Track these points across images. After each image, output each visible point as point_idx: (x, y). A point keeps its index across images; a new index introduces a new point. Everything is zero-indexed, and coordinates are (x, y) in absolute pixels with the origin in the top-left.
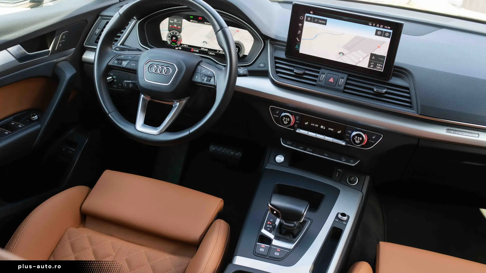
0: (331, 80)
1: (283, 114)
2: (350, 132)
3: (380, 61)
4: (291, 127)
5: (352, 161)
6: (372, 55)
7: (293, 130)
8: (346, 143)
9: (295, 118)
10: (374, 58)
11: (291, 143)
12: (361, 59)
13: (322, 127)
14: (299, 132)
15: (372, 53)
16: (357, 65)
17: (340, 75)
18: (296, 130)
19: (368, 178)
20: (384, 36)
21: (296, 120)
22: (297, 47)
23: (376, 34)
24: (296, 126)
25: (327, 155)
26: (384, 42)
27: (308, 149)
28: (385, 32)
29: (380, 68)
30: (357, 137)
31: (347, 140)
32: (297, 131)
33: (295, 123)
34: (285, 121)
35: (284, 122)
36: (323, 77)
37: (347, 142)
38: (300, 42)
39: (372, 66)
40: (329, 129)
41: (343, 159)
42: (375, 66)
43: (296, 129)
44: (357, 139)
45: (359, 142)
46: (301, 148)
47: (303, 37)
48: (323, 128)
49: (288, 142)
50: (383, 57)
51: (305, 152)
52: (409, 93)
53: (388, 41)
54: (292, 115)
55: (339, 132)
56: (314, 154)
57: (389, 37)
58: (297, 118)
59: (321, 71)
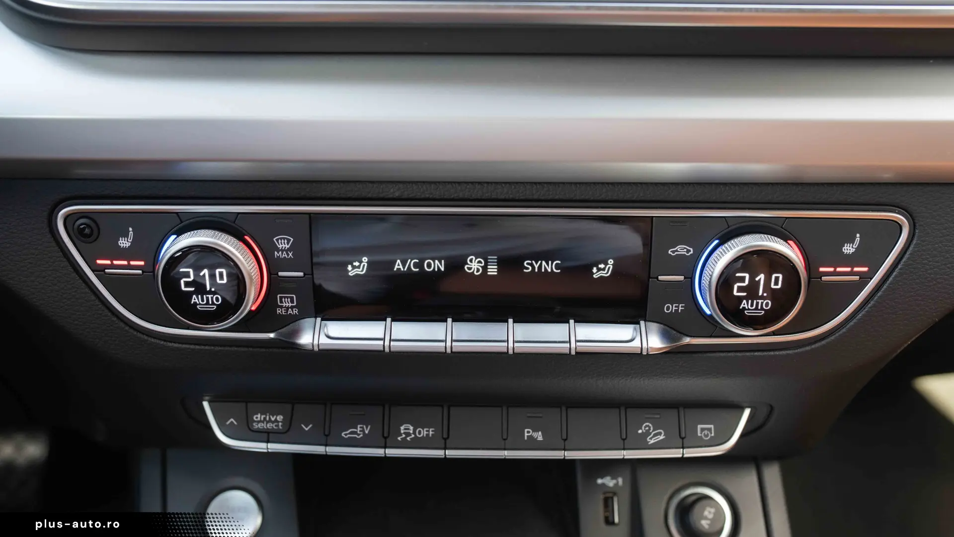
1: (174, 245)
2: (681, 250)
4: (250, 323)
5: (705, 429)
7: (272, 335)
8: (666, 335)
9: (268, 251)
11: (280, 418)
13: (474, 265)
14: (324, 340)
18: (296, 333)
19: (773, 474)
21: (274, 266)
24: (287, 304)
25: (539, 436)
30: (747, 276)
31: (671, 308)
32: (306, 339)
33: (275, 286)
34: (196, 292)
35: (194, 299)
40: (529, 266)
41: (647, 433)
43: (290, 322)
44: (752, 291)
45: (767, 304)
46: (361, 430)
48: (485, 268)
49: (258, 417)
51: (392, 452)
54: (238, 235)
56: (451, 453)
58: (283, 245)
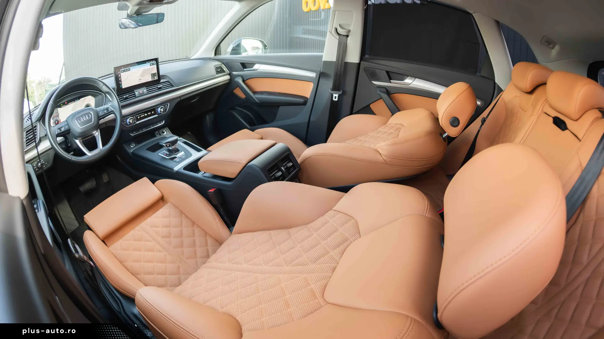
0: (141, 92)
2: (157, 109)
3: (155, 75)
5: (162, 122)
6: (152, 74)
9: (133, 118)
10: (153, 75)
11: (136, 131)
12: (148, 78)
14: (138, 123)
15: (152, 73)
16: (148, 81)
17: (144, 88)
19: (167, 128)
20: (154, 65)
22: (121, 86)
23: (151, 65)
26: (154, 67)
27: (144, 129)
28: (153, 63)
29: (156, 78)
31: (158, 113)
33: (135, 120)
36: (137, 93)
37: (157, 114)
38: (121, 83)
39: (153, 79)
40: (149, 114)
42: (154, 78)
46: (141, 131)
47: (122, 81)
48: (146, 115)
49: (134, 132)
50: (156, 73)
52: (169, 83)
53: (155, 66)
55: (153, 112)
56: (147, 130)
57: (155, 65)
58: (135, 117)
59: (135, 91)
